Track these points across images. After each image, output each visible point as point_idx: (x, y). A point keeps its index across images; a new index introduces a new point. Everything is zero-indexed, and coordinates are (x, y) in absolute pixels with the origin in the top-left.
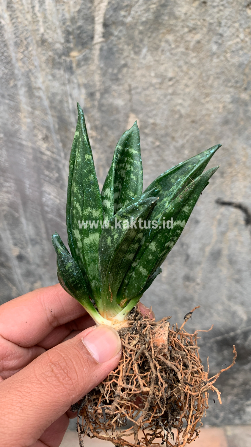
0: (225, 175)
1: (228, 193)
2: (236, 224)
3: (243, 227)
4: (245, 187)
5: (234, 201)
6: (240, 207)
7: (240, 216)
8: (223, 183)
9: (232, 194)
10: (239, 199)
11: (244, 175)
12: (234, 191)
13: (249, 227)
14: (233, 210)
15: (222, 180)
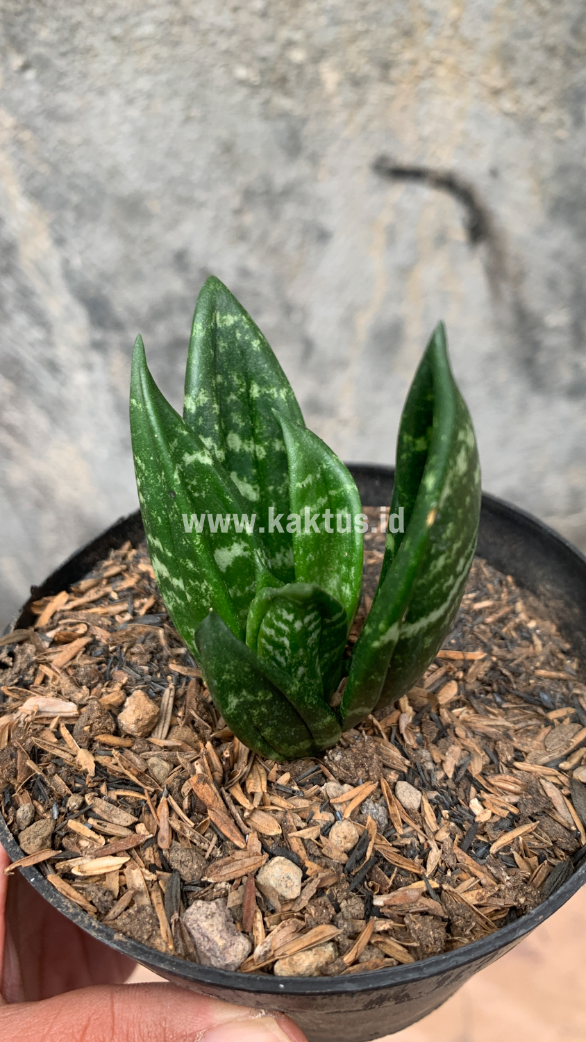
0: (394, 74)
1: (409, 138)
2: (441, 239)
3: (463, 250)
4: (461, 114)
5: (428, 163)
6: (449, 183)
7: (452, 214)
8: (390, 99)
9: (422, 140)
10: (443, 159)
11: (455, 69)
12: (427, 130)
13: (482, 250)
14: (426, 194)
15: (389, 90)
